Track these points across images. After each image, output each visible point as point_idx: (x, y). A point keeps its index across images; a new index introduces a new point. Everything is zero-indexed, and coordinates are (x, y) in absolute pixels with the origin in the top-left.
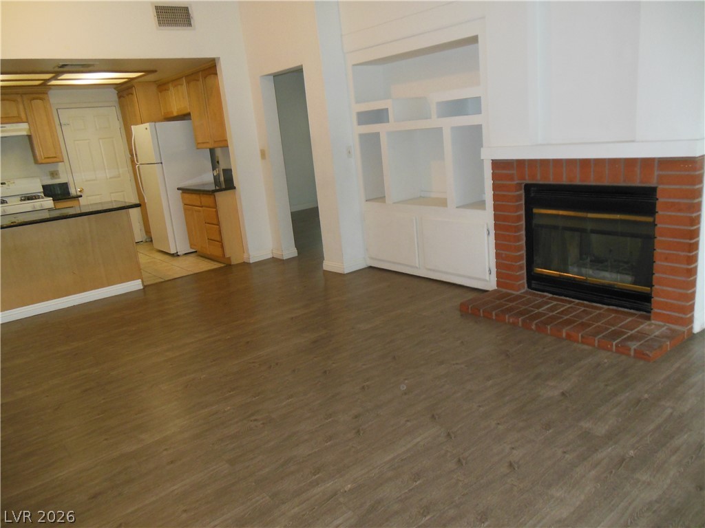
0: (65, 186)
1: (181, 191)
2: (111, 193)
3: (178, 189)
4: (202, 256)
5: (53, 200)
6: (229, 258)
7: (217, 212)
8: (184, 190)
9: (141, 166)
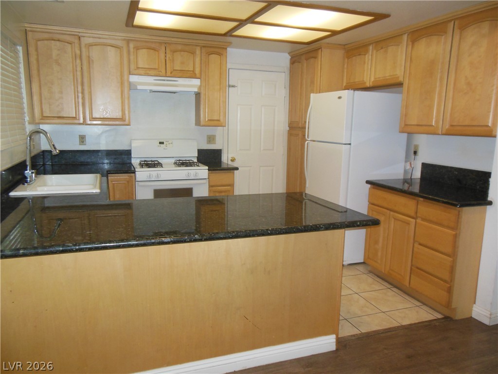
0: (217, 154)
1: (369, 186)
2: (261, 166)
3: (368, 182)
4: (378, 276)
5: (209, 170)
6: (455, 309)
7: (456, 237)
8: (375, 185)
9: (311, 143)
